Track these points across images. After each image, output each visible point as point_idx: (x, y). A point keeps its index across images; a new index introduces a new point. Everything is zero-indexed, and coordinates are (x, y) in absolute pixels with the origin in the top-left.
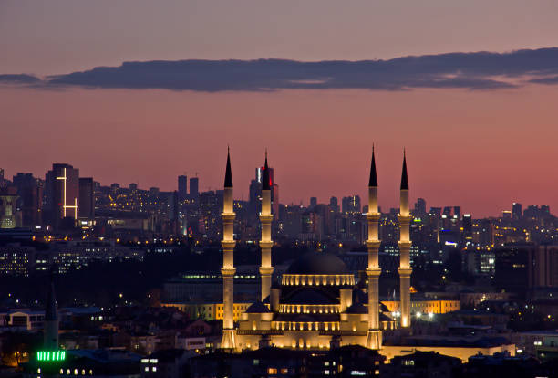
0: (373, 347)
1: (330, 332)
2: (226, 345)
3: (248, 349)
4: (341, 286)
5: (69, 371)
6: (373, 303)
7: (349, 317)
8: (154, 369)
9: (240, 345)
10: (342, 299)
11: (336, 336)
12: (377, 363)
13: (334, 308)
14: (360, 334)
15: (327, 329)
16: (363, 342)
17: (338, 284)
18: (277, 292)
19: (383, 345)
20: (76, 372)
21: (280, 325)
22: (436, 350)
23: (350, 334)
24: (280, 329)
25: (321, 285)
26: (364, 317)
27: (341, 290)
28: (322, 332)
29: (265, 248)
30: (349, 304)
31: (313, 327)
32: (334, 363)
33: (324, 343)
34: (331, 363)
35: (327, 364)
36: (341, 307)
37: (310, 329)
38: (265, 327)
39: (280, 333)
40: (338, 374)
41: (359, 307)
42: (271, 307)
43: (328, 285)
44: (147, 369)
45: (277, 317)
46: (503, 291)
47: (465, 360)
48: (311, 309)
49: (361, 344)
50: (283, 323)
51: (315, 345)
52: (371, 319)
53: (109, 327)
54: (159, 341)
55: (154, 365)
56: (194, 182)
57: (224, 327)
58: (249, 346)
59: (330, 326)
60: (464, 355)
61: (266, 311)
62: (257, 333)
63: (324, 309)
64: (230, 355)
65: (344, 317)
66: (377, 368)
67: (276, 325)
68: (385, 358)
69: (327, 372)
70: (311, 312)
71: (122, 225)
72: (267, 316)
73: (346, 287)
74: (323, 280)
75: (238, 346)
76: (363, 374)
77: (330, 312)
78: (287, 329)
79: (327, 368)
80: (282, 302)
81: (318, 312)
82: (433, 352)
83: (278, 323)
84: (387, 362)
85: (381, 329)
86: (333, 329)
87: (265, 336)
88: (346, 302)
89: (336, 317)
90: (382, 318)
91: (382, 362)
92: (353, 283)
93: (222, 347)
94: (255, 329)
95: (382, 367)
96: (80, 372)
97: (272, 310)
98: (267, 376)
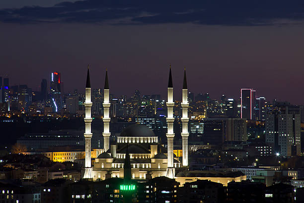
0: (170, 177)
1: (145, 169)
2: (86, 176)
3: (99, 179)
4: (151, 143)
6: (170, 152)
7: (156, 161)
8: (49, 190)
9: (95, 176)
10: (152, 150)
11: (149, 172)
12: (175, 186)
13: (147, 155)
14: (162, 170)
15: (143, 167)
16: (165, 174)
17: (149, 142)
18: (115, 147)
19: (175, 176)
20: (3, 192)
21: (117, 165)
22: (209, 179)
24: (117, 167)
25: (140, 143)
26: (165, 161)
27: (152, 146)
28: (141, 169)
29: (106, 122)
30: (156, 153)
31: (136, 166)
32: (152, 187)
33: (143, 176)
34: (150, 187)
35: (148, 187)
36: (151, 155)
37: (134, 167)
38: (108, 166)
39: (117, 169)
40: (154, 192)
41: (162, 153)
42: (112, 155)
43: (144, 143)
44: (44, 190)
45: (115, 160)
46: (208, 144)
47: (225, 184)
48: (135, 156)
50: (119, 164)
51: (137, 176)
53: (10, 166)
55: (49, 188)
57: (86, 166)
58: (99, 177)
59: (145, 166)
60: (225, 182)
61: (109, 157)
62: (105, 169)
63: (142, 156)
64: (89, 182)
65: (153, 161)
66: (175, 189)
68: (179, 183)
69: (148, 191)
70: (135, 158)
72: (110, 160)
73: (154, 144)
74: (141, 140)
75: (93, 177)
76: (168, 192)
77: (145, 158)
78: (121, 167)
79: (148, 189)
80: (117, 152)
81: (138, 158)
82: (207, 180)
83: (116, 164)
84: (180, 186)
86: (147, 167)
87: (109, 171)
88: (154, 152)
89: (149, 161)
90: (175, 161)
91: (178, 186)
92: (157, 141)
93: (84, 177)
94: (103, 167)
95: (178, 188)
96: (6, 192)
97: (112, 157)
98: (114, 194)
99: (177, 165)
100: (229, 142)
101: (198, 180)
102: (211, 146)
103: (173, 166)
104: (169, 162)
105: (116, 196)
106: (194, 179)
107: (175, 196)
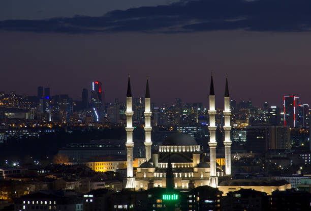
0: (213, 186)
1: (188, 178)
2: (128, 186)
3: (142, 189)
4: (193, 152)
5: (42, 202)
6: (213, 161)
7: (199, 170)
8: (91, 201)
9: (137, 186)
10: (194, 159)
11: (192, 181)
12: (218, 196)
13: (190, 165)
14: (205, 179)
15: (186, 176)
16: (208, 183)
17: (191, 151)
18: (156, 156)
19: (218, 185)
20: (46, 202)
21: (159, 175)
22: (253, 188)
25: (182, 152)
26: (207, 170)
27: (194, 155)
28: (183, 178)
29: (147, 131)
30: (198, 162)
31: (178, 175)
32: (195, 196)
33: (185, 185)
34: (193, 196)
35: (190, 196)
36: (194, 164)
38: (150, 176)
39: (159, 179)
40: (197, 202)
41: (205, 162)
42: (154, 164)
43: (186, 152)
44: (87, 201)
45: (157, 170)
46: (251, 152)
47: (269, 193)
48: (177, 165)
49: (207, 185)
50: (161, 173)
51: (179, 186)
53: (51, 176)
55: (91, 198)
57: (128, 176)
58: (142, 187)
59: (188, 175)
60: (269, 190)
61: (150, 167)
62: (147, 179)
63: (184, 165)
64: (131, 192)
65: (196, 170)
66: (219, 198)
67: (155, 175)
68: (222, 193)
69: (191, 201)
70: (177, 167)
72: (152, 170)
73: (196, 152)
74: (183, 149)
75: (135, 187)
76: (211, 202)
77: (187, 167)
78: (163, 177)
79: (190, 199)
80: (159, 162)
81: (181, 167)
82: (251, 189)
83: (158, 173)
84: (223, 195)
85: (217, 176)
86: (190, 176)
87: (151, 181)
88: (196, 161)
89: (191, 170)
90: (218, 170)
91: (221, 195)
92: (199, 150)
93: (127, 187)
94: (145, 176)
95: (221, 198)
96: (48, 203)
97: (154, 166)
98: (157, 204)
99: (220, 174)
100: (273, 150)
101: (242, 189)
102: (254, 154)
103: (215, 175)
104: (212, 171)
105: (158, 206)
106: (238, 188)
107: (219, 205)
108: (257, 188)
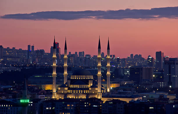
0: (99, 98)
3: (61, 99)
4: (89, 79)
5: (5, 105)
6: (99, 84)
7: (91, 89)
8: (32, 105)
9: (58, 97)
10: (89, 83)
11: (88, 95)
12: (101, 103)
13: (87, 86)
14: (95, 94)
15: (85, 92)
18: (69, 81)
19: (102, 97)
20: (7, 106)
22: (119, 99)
23: (92, 94)
24: (70, 92)
25: (83, 79)
26: (96, 89)
27: (89, 81)
28: (83, 93)
29: (65, 68)
30: (92, 85)
31: (81, 92)
33: (84, 97)
34: (87, 103)
35: (85, 103)
36: (89, 86)
37: (80, 92)
38: (66, 92)
39: (70, 94)
40: (89, 106)
41: (94, 86)
42: (67, 86)
43: (85, 79)
44: (29, 105)
45: (69, 89)
46: (132, 81)
47: (128, 102)
48: (80, 86)
49: (95, 97)
50: (71, 91)
51: (81, 97)
52: (98, 90)
53: (15, 92)
54: (31, 96)
55: (31, 104)
56: (33, 47)
57: (53, 92)
60: (128, 100)
61: (66, 87)
62: (63, 94)
63: (84, 86)
64: (55, 100)
65: (90, 89)
66: (101, 104)
67: (69, 91)
68: (103, 101)
69: (85, 106)
71: (11, 60)
72: (66, 89)
73: (91, 79)
74: (84, 77)
76: (96, 106)
78: (72, 92)
79: (85, 104)
80: (71, 84)
81: (82, 87)
82: (118, 99)
83: (70, 91)
84: (104, 103)
85: (101, 92)
86: (87, 92)
87: (66, 95)
89: (88, 89)
90: (102, 89)
91: (102, 103)
92: (93, 78)
93: (52, 98)
94: (62, 92)
95: (102, 104)
96: (8, 106)
97: (68, 87)
98: (67, 107)
99: (104, 91)
102: (134, 82)
105: (68, 108)
106: (112, 99)
107: (101, 108)
108: (121, 99)
